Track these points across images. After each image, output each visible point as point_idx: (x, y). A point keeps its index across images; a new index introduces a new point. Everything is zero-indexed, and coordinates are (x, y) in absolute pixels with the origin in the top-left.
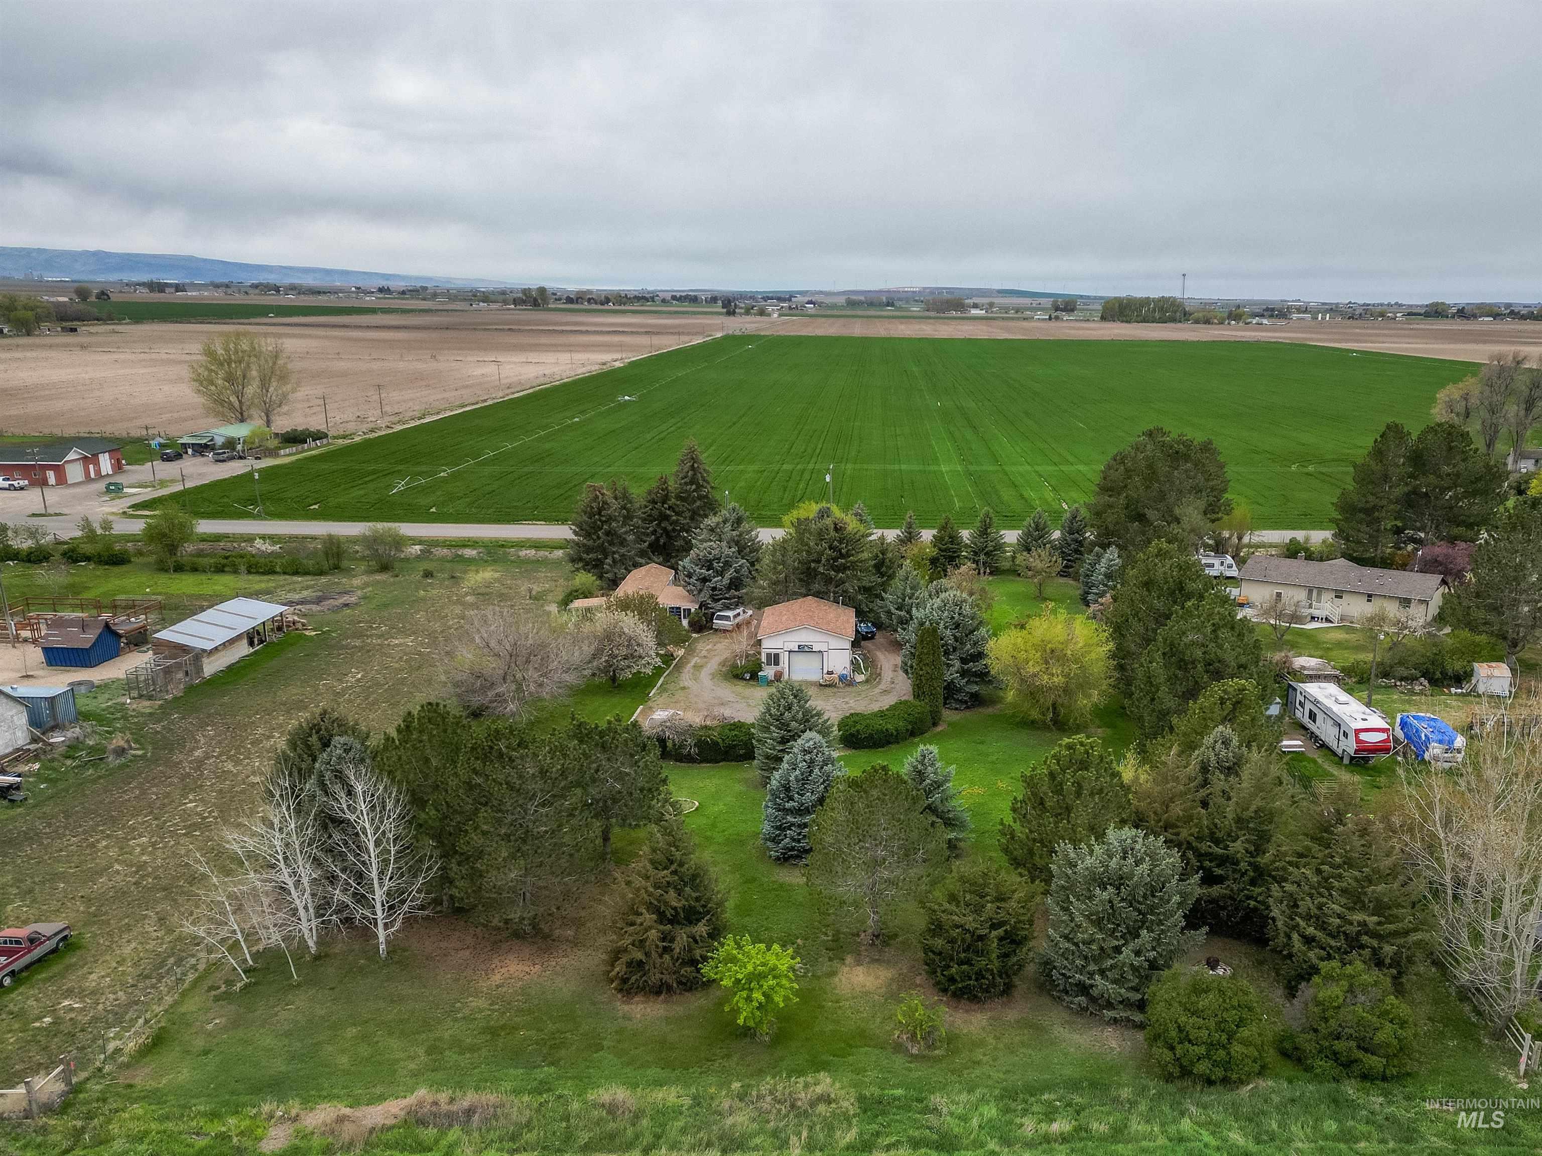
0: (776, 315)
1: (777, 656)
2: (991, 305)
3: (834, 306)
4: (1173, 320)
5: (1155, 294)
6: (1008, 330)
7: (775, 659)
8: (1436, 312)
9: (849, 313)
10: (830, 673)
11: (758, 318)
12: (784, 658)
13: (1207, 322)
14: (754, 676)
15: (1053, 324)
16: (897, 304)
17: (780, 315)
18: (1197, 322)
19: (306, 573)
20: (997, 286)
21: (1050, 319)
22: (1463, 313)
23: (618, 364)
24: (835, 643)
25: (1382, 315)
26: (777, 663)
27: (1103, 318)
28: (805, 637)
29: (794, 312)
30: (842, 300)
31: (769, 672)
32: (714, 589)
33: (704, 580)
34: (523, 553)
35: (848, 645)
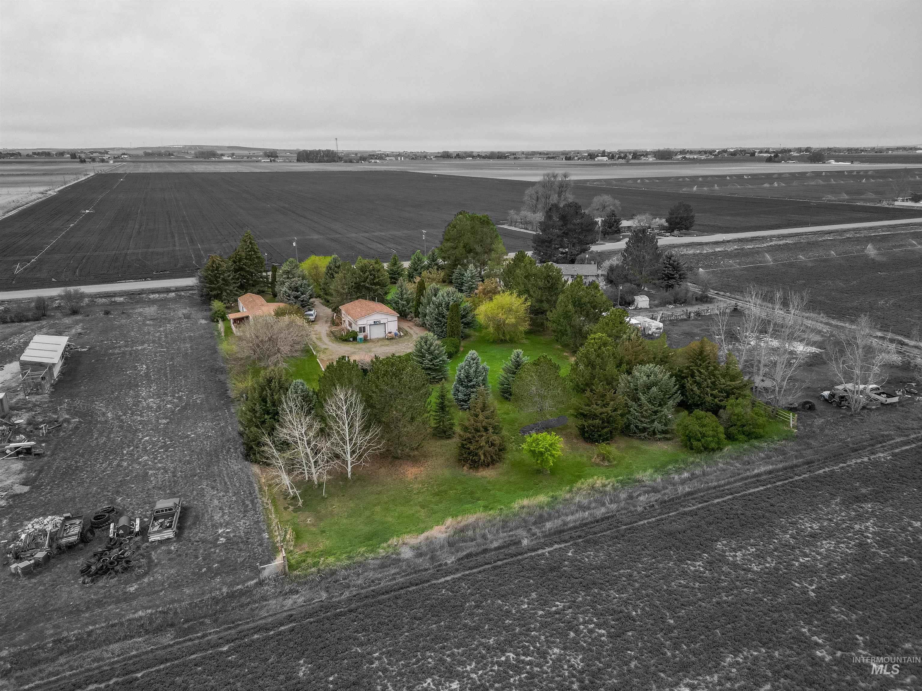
0: (112, 162)
1: (364, 328)
2: (233, 154)
3: (137, 156)
4: (334, 161)
5: (324, 148)
6: (256, 167)
7: (363, 329)
8: (446, 156)
9: (147, 160)
10: (390, 333)
11: (101, 164)
12: (368, 329)
13: (351, 161)
14: (355, 339)
15: (273, 164)
16: (175, 154)
17: (114, 162)
18: (346, 162)
19: (28, 320)
20: (227, 145)
21: (271, 161)
22: (459, 156)
23: (52, 193)
24: (391, 318)
25: (425, 157)
26: (364, 331)
27: (298, 160)
28: (377, 317)
29: (118, 160)
30: (141, 153)
31: (361, 336)
32: (302, 301)
33: (296, 297)
34: (152, 296)
35: (396, 319)
